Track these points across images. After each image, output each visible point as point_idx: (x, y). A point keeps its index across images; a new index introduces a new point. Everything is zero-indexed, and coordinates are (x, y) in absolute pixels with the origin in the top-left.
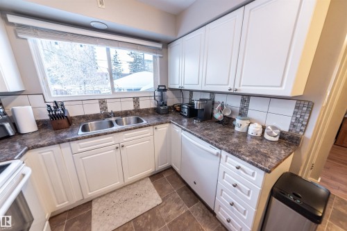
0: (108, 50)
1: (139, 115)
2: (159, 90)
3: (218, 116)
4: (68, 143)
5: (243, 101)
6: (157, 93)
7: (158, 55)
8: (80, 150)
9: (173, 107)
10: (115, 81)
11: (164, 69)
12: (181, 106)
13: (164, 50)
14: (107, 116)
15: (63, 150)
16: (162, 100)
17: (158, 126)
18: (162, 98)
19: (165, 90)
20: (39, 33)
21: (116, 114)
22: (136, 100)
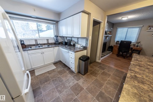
0: (37, 24)
1: (49, 45)
2: (55, 37)
3: (72, 44)
4: (27, 51)
5: (78, 39)
6: (55, 38)
7: (54, 25)
8: (30, 53)
9: (61, 43)
10: (40, 34)
11: (57, 30)
12: (63, 42)
13: (57, 24)
14: (38, 45)
15: (25, 53)
16: (57, 40)
17: (55, 48)
18: (57, 39)
19: (57, 37)
20: (14, 18)
21: (41, 44)
22: (48, 40)
